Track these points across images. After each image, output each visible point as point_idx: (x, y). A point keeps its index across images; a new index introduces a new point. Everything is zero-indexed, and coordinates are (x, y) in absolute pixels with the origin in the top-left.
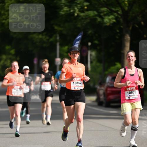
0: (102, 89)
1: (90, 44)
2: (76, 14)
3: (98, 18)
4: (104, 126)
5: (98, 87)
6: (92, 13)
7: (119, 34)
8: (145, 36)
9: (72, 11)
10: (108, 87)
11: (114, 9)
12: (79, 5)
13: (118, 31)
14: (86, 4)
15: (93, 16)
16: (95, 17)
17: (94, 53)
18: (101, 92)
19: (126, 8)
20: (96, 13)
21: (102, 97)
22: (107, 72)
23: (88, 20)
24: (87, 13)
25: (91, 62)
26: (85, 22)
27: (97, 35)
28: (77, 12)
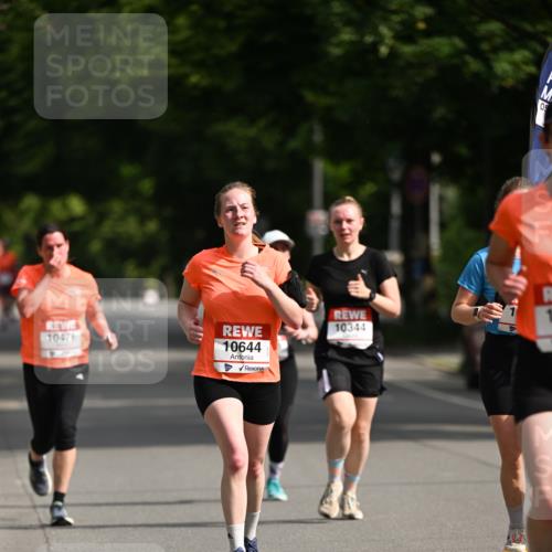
1: (436, 158)
2: (384, 50)
3: (468, 58)
4: (491, 465)
6: (444, 46)
9: (369, 39)
11: (528, 27)
12: (396, 18)
14: (422, 11)
15: (450, 57)
16: (456, 61)
17: (452, 193)
20: (459, 43)
23: (431, 72)
24: (425, 44)
25: (443, 226)
26: (419, 80)
28: (389, 41)
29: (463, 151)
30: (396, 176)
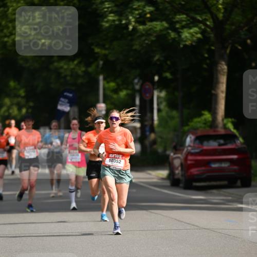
0: (179, 158)
1: (156, 78)
2: (131, 27)
3: (170, 31)
4: (182, 222)
5: (172, 154)
6: (158, 26)
7: (208, 61)
8: (253, 64)
9: (124, 22)
10: (189, 153)
11: (199, 18)
12: (137, 12)
13: (206, 55)
14: (149, 9)
15: (161, 31)
16: (164, 32)
17: (163, 94)
18: (177, 163)
19: (221, 16)
20: (165, 24)
21: (178, 172)
22: (186, 128)
23: (153, 38)
24: (149, 25)
25: (159, 110)
26: (147, 42)
27: (169, 63)
28: (133, 23)
29: (168, 75)
30: (137, 87)
